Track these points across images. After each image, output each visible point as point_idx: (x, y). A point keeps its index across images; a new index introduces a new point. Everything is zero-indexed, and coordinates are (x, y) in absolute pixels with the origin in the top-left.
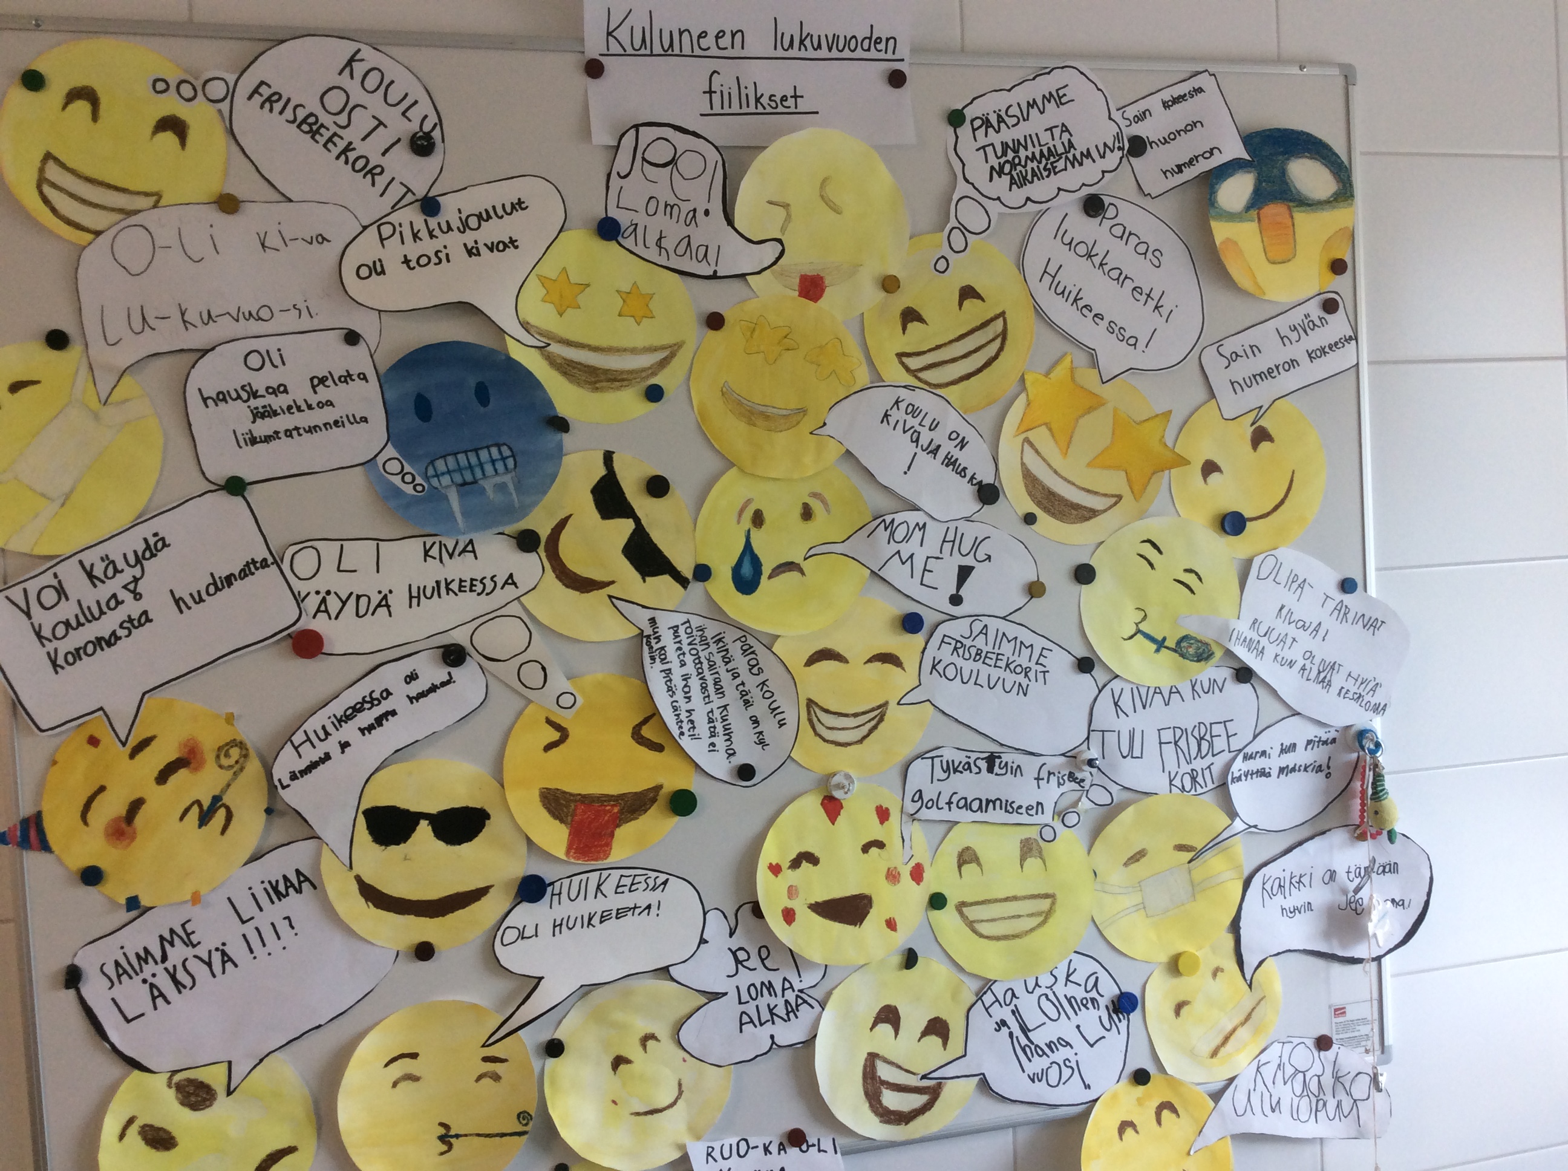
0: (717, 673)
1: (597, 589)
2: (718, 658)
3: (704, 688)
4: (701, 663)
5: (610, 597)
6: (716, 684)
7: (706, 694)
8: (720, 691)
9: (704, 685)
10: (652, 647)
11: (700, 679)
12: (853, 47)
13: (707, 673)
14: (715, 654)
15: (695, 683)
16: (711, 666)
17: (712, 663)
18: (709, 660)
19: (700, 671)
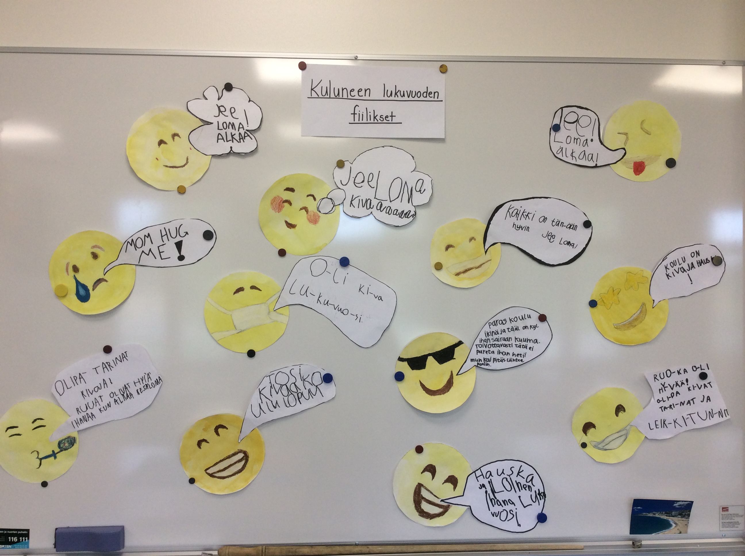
0: (501, 338)
1: (453, 379)
2: (495, 337)
3: (506, 346)
4: (495, 344)
5: (457, 375)
6: (505, 340)
7: (508, 345)
8: (508, 339)
9: (504, 345)
10: (483, 364)
11: (501, 346)
12: (419, 96)
13: (500, 343)
14: (493, 337)
15: (502, 349)
16: (497, 340)
17: (496, 340)
18: (495, 341)
19: (498, 345)
